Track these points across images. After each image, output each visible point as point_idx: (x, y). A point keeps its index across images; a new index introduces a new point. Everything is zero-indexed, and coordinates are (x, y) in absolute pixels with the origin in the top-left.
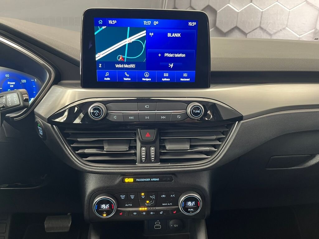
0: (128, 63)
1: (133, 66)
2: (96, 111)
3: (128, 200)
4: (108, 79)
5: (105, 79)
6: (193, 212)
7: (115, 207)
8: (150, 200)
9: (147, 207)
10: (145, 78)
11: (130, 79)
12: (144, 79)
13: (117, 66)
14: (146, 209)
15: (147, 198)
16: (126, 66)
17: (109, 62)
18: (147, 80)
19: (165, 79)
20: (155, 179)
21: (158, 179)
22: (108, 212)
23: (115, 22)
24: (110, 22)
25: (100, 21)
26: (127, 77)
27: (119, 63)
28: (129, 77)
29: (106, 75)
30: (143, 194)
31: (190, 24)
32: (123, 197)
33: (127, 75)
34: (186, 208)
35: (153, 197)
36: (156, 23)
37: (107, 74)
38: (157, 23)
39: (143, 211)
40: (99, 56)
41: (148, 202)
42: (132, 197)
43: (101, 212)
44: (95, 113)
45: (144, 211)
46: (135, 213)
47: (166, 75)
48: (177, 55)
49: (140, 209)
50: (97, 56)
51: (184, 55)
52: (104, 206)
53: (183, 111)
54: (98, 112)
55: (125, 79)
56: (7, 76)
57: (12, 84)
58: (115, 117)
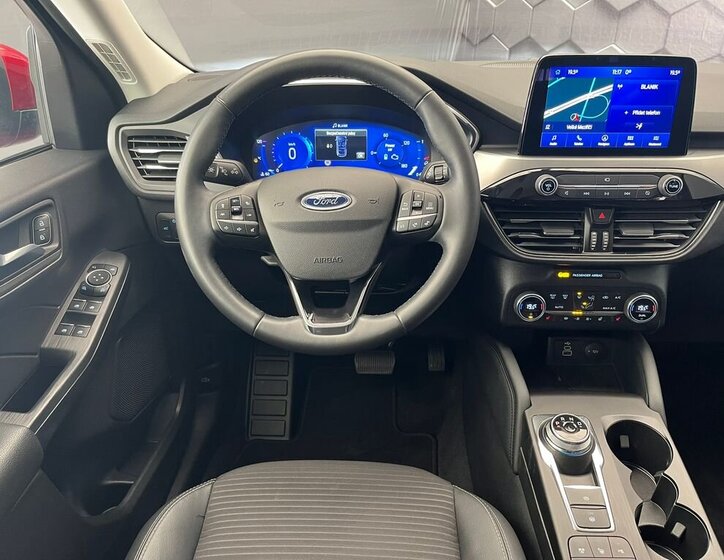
0: (584, 123)
1: (588, 127)
2: (548, 185)
3: (559, 300)
4: (555, 144)
5: (551, 144)
6: (644, 318)
7: (543, 307)
8: (588, 301)
9: (583, 310)
10: (602, 142)
12: (600, 144)
13: (569, 127)
14: (581, 313)
15: (584, 298)
16: (581, 127)
17: (559, 123)
18: (604, 144)
19: (629, 144)
20: (597, 275)
21: (601, 276)
22: (536, 313)
23: (576, 71)
24: (570, 72)
25: (558, 72)
26: (579, 141)
27: (571, 123)
28: (581, 142)
29: (553, 139)
30: (579, 293)
31: (672, 72)
32: (553, 296)
33: (579, 139)
34: (635, 313)
35: (592, 298)
36: (628, 72)
37: (555, 138)
38: (630, 71)
39: (576, 316)
40: (548, 113)
41: (585, 304)
42: (565, 297)
43: (526, 312)
44: (547, 187)
45: (579, 316)
46: (566, 318)
47: (630, 138)
48: (648, 113)
49: (574, 313)
50: (546, 113)
51: (658, 113)
52: (530, 306)
53: (653, 186)
54: (550, 186)
55: (576, 144)
56: (386, 135)
57: (390, 146)
58: (566, 193)
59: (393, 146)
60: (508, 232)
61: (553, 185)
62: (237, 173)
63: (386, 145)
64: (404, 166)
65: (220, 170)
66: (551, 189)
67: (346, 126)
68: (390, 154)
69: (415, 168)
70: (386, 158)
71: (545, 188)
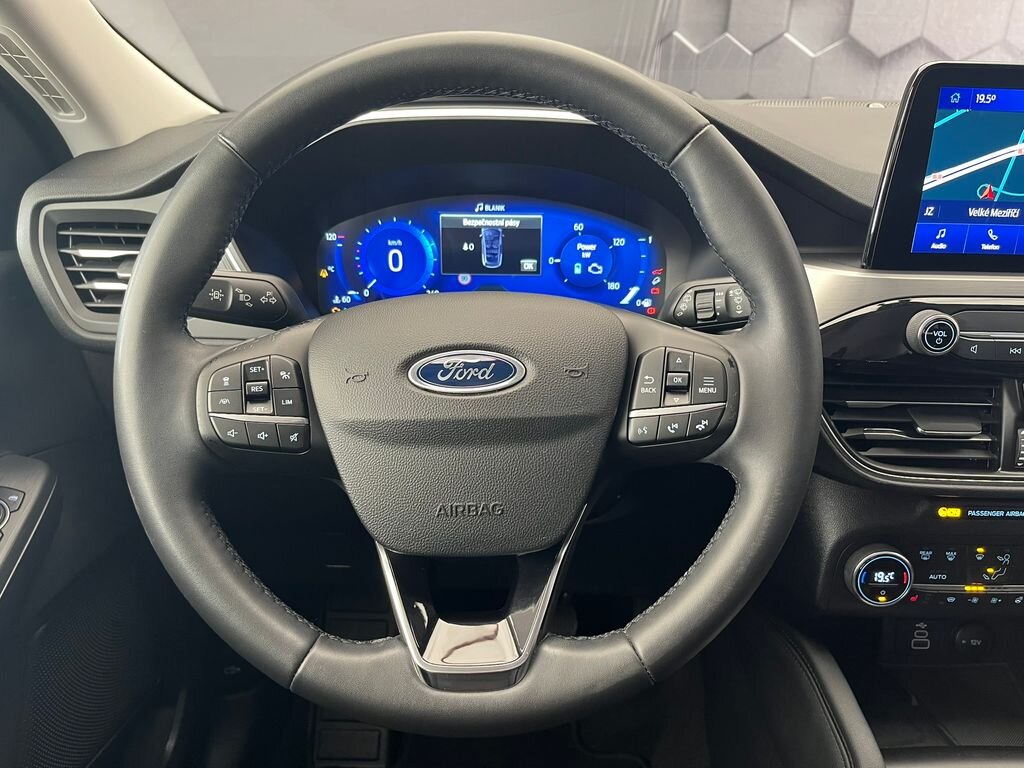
0: (1003, 204)
1: (1012, 213)
2: (938, 333)
3: (937, 563)
4: (942, 246)
5: (934, 246)
7: (909, 575)
8: (997, 565)
9: (987, 583)
11: (997, 247)
13: (973, 212)
14: (981, 589)
15: (990, 560)
16: (996, 213)
17: (955, 201)
20: (1016, 515)
22: (891, 591)
23: (992, 98)
24: (981, 98)
25: (956, 97)
26: (991, 242)
27: (978, 204)
28: (995, 243)
29: (938, 237)
30: (980, 550)
32: (925, 555)
33: (991, 236)
35: (1006, 560)
37: (942, 234)
39: (972, 595)
40: (932, 181)
41: (990, 570)
42: (951, 556)
43: (873, 590)
44: (938, 337)
45: (977, 595)
46: (951, 600)
49: (968, 588)
50: (927, 180)
52: (881, 577)
54: (944, 334)
55: (985, 247)
56: (579, 227)
57: (587, 249)
58: (974, 349)
59: (593, 247)
60: (841, 427)
61: (949, 333)
62: (273, 301)
63: (580, 246)
64: (613, 286)
65: (236, 296)
66: (946, 340)
67: (501, 208)
68: (586, 263)
69: (634, 291)
70: (578, 270)
71: (932, 339)
